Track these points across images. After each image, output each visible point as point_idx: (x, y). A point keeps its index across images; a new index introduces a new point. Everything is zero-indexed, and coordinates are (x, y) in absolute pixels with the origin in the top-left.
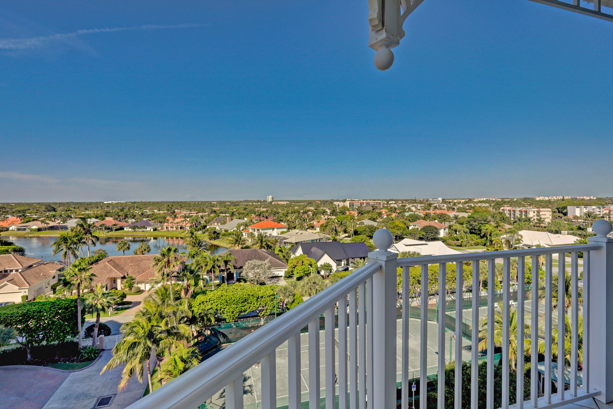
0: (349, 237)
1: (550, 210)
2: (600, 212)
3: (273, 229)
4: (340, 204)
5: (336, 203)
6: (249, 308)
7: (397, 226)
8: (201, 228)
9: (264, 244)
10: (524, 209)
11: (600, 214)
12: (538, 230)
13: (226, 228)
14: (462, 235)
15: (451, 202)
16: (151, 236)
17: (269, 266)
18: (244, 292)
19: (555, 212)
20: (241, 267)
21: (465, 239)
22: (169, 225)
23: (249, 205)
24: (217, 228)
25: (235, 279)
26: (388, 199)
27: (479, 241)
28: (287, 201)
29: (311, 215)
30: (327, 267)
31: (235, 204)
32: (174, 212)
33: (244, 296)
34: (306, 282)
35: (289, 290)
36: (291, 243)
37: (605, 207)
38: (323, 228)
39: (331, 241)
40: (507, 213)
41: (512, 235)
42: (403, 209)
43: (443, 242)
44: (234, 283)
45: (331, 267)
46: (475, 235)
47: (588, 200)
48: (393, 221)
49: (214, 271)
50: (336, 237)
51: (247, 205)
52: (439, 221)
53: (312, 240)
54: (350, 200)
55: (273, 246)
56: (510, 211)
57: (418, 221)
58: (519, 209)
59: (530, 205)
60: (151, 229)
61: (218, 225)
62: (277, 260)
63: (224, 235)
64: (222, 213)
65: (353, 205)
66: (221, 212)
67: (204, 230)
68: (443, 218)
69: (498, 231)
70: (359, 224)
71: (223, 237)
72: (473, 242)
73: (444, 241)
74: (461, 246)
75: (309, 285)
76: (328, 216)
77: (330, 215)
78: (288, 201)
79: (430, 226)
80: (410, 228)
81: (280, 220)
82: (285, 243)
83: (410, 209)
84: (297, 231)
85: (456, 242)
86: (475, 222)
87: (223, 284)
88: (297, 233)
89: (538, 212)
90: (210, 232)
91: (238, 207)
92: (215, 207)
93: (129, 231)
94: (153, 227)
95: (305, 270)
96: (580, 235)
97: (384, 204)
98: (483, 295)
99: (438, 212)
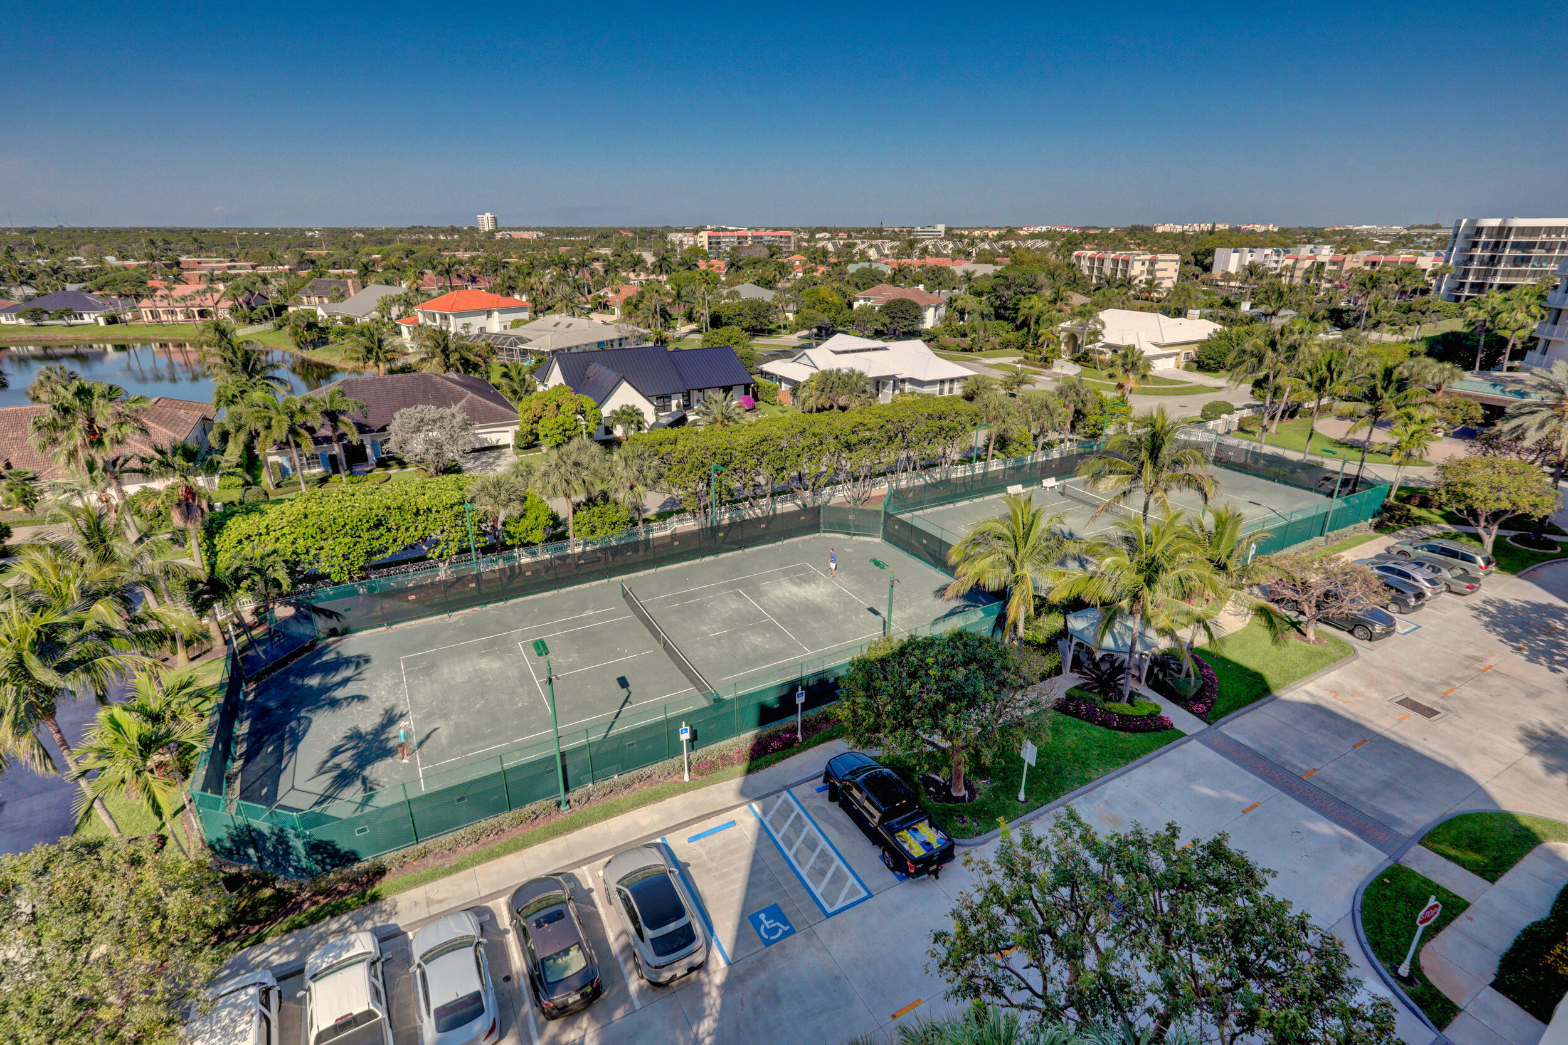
0: (699, 331)
1: (1177, 257)
2: (1277, 262)
3: (489, 314)
4: (685, 239)
5: (675, 237)
6: (395, 540)
7: (822, 301)
8: (267, 313)
9: (454, 358)
10: (1121, 254)
11: (1276, 269)
12: (1141, 309)
13: (347, 313)
14: (976, 323)
15: (967, 237)
16: (105, 341)
17: (464, 420)
18: (373, 501)
19: (1188, 263)
20: (383, 429)
21: (982, 333)
22: (158, 304)
23: (425, 242)
24: (320, 312)
25: (372, 459)
26: (814, 225)
27: (1012, 336)
28: (538, 229)
29: (601, 270)
30: (631, 416)
31: (379, 238)
32: (178, 264)
33: (374, 512)
34: (553, 463)
35: (508, 486)
36: (539, 352)
37: (1289, 252)
38: (632, 307)
39: (650, 344)
40: (1085, 264)
41: (1084, 321)
42: (847, 253)
43: (928, 341)
44: (371, 471)
45: (641, 414)
46: (1004, 323)
47: (1262, 234)
48: (816, 287)
49: (295, 442)
50: (665, 334)
51: (418, 242)
52: (926, 288)
53: (600, 344)
54: (714, 227)
55: (482, 364)
56: (1092, 259)
57: (880, 286)
58: (1113, 256)
59: (1139, 245)
60: (96, 320)
61: (322, 303)
62: (491, 404)
63: (342, 333)
64: (334, 265)
65: (719, 243)
66: (335, 263)
67: (277, 320)
68: (937, 278)
69: (1054, 312)
70: (727, 297)
71: (339, 340)
72: (998, 340)
73: (931, 339)
74: (971, 350)
75: (563, 470)
76: (648, 275)
77: (653, 273)
78: (543, 230)
79: (902, 302)
80: (856, 305)
81: (510, 287)
82: (524, 353)
83: (863, 256)
84: (556, 318)
85: (959, 340)
86: (1008, 288)
87: (335, 477)
88: (556, 325)
89: (1153, 263)
90: (297, 326)
91: (388, 247)
92: (316, 247)
93: (19, 326)
94: (102, 313)
95: (567, 426)
96: (1222, 320)
97: (801, 239)
98: (995, 468)
99: (930, 261)
